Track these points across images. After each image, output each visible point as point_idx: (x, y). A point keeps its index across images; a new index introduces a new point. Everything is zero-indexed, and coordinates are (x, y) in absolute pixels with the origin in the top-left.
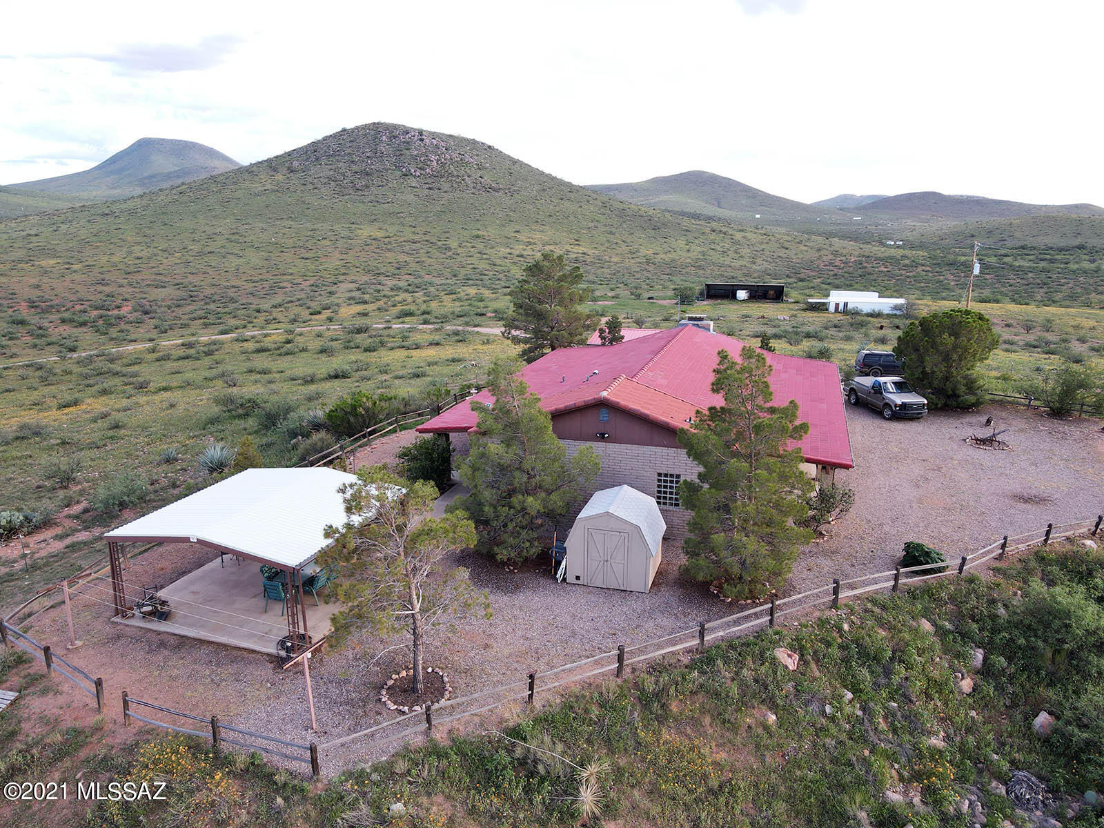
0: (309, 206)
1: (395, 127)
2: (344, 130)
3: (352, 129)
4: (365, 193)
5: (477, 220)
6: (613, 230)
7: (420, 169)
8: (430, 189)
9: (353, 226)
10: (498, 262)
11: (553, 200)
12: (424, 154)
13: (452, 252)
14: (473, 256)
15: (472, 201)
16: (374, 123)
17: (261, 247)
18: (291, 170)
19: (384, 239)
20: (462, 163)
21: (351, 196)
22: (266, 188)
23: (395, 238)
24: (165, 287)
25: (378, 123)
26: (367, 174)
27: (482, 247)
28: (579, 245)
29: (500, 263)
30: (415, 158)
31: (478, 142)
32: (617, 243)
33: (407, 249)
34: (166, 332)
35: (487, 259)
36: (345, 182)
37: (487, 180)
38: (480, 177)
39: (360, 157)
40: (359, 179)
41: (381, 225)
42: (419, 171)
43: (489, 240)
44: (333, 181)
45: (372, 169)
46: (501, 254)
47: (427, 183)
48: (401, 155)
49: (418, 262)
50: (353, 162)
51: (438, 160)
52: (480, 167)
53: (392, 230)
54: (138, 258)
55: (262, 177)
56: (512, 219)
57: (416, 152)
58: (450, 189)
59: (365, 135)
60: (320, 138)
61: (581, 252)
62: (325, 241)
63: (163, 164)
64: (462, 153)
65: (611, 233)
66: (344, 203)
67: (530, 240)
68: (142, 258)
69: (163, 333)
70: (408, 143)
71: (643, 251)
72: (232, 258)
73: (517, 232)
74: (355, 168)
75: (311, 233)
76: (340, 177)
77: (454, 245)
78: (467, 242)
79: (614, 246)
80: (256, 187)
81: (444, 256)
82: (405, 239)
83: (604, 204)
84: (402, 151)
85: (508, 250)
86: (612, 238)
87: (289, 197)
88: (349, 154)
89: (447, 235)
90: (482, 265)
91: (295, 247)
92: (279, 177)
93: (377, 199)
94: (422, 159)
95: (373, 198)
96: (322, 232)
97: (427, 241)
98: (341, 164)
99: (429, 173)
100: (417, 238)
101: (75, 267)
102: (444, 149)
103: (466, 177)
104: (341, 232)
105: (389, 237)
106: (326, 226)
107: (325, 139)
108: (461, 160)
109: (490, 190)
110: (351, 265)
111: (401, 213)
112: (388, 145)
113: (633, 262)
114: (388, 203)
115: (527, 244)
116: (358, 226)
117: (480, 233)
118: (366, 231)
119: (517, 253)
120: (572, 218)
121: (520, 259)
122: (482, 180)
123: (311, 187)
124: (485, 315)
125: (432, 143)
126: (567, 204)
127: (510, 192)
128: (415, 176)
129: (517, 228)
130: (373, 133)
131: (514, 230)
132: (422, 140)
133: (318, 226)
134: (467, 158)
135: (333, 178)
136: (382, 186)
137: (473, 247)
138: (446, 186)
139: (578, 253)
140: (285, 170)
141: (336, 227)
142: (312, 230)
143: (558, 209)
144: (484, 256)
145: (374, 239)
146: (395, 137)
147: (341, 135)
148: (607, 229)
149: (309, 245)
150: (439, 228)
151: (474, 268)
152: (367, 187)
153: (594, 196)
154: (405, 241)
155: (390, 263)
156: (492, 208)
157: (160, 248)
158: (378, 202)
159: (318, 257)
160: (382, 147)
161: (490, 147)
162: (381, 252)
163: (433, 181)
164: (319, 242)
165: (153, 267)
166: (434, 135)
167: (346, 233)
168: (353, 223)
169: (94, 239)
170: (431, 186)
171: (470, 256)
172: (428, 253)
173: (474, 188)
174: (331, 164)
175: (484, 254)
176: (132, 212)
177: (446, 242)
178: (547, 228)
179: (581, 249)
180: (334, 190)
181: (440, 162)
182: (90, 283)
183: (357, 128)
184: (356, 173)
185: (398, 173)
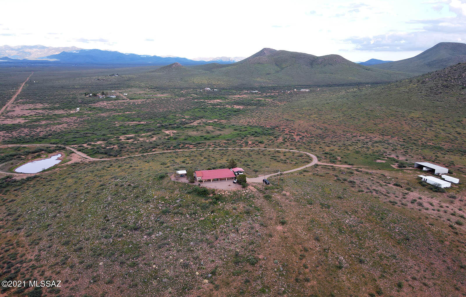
26: (447, 87)
41: (425, 111)
74: (444, 83)
98: (441, 81)
141: (406, 111)
167: (406, 114)
184: (443, 86)
185: (461, 87)
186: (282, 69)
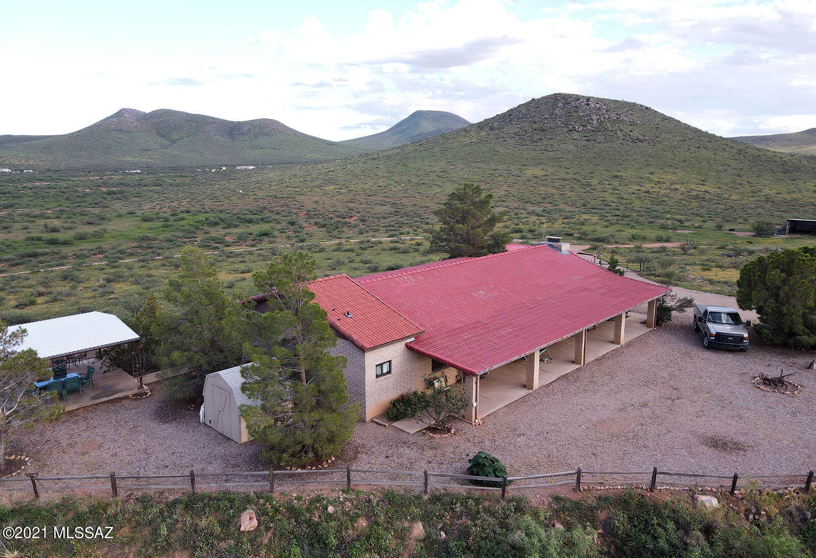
0: (497, 153)
1: (570, 96)
2: (533, 100)
3: (539, 99)
4: (538, 144)
5: (620, 164)
6: (741, 173)
7: (583, 126)
8: (587, 140)
9: (524, 167)
10: (626, 196)
11: (690, 148)
12: (587, 115)
13: (591, 187)
14: (606, 191)
15: (619, 150)
16: (555, 94)
17: (456, 181)
18: (492, 129)
19: (542, 177)
20: (618, 121)
21: (528, 146)
22: (472, 141)
23: (551, 176)
24: (385, 205)
25: (558, 94)
26: (543, 131)
27: (617, 184)
28: (704, 184)
29: (627, 197)
30: (580, 118)
31: (637, 105)
32: (742, 184)
33: (557, 185)
34: (362, 234)
35: (618, 194)
36: (526, 136)
37: (636, 133)
38: (631, 131)
39: (540, 118)
40: (536, 134)
41: (543, 166)
43: (626, 179)
44: (518, 136)
45: (547, 127)
46: (630, 190)
47: (586, 137)
48: (570, 116)
49: (561, 194)
51: (598, 119)
52: (632, 124)
53: (551, 170)
54: (379, 187)
55: (472, 134)
56: (650, 164)
57: (582, 114)
58: (604, 141)
59: (547, 103)
60: (516, 106)
61: (703, 190)
62: (500, 178)
63: (427, 127)
64: (619, 113)
65: (739, 175)
66: (521, 151)
67: (660, 180)
68: (381, 186)
69: (360, 234)
70: (577, 107)
71: (766, 191)
72: (435, 188)
73: (651, 173)
74: (535, 126)
75: (493, 172)
76: (523, 133)
77: (594, 182)
78: (607, 180)
79: (738, 186)
80: (466, 141)
81: (584, 190)
82: (558, 177)
83: (739, 152)
84: (571, 113)
85: (638, 187)
86: (738, 180)
87: (486, 147)
88: (533, 116)
89: (592, 175)
90: (610, 198)
91: (478, 181)
92: (483, 133)
93: (546, 149)
94: (586, 118)
95: (543, 147)
96: (500, 172)
97: (575, 179)
98: (525, 123)
99: (589, 129)
100: (567, 177)
101: (342, 191)
102: (605, 111)
103: (618, 132)
104: (513, 171)
105: (547, 176)
106: (505, 167)
107: (519, 106)
108: (617, 118)
109: (637, 141)
110: (511, 194)
111: (562, 158)
112: (562, 109)
113: (752, 200)
114: (553, 151)
115: (657, 183)
116: (526, 167)
117: (619, 174)
118: (531, 172)
119: (646, 189)
120: (704, 163)
121: (647, 195)
122: (632, 133)
123: (501, 140)
124: (573, 235)
125: (596, 107)
126: (703, 151)
127: (653, 143)
128: (577, 132)
129: (652, 170)
130: (553, 101)
131: (649, 172)
132: (588, 105)
133: (499, 167)
134: (623, 117)
135: (518, 134)
136: (552, 139)
137: (610, 184)
138: (601, 138)
139: (700, 191)
140: (487, 129)
141: (511, 168)
142: (494, 170)
143: (693, 155)
144: (616, 192)
145: (535, 177)
146: (568, 104)
147: (530, 104)
148: (736, 172)
149: (488, 180)
150: (587, 170)
151: (603, 201)
152: (541, 139)
153: (732, 145)
154: (557, 179)
155: (540, 194)
156: (635, 155)
157: (394, 180)
158: (546, 150)
159: (491, 189)
160: (558, 111)
161: (647, 108)
162: (537, 186)
163: (591, 134)
164: (496, 179)
165: (385, 192)
166: (598, 100)
167: (517, 172)
168: (524, 165)
169: (362, 174)
170: (588, 138)
171: (604, 191)
172: (572, 188)
173: (623, 139)
174: (519, 124)
175: (617, 190)
176: (389, 158)
177: (589, 181)
178: (679, 170)
179: (703, 188)
180: (517, 142)
181: (599, 121)
182: (345, 201)
183: (543, 98)
184: (535, 130)
185: (565, 129)
186: (174, 142)
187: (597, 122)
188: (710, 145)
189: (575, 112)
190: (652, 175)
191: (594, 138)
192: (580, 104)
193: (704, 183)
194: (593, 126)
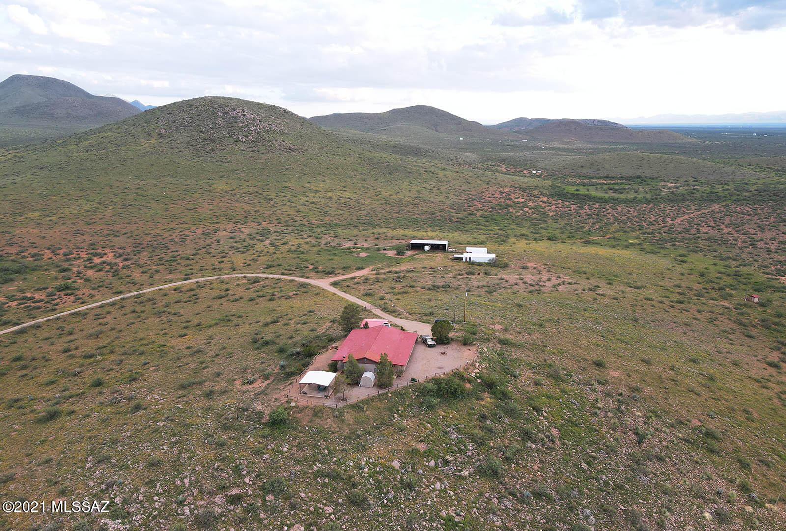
0: (179, 165)
4: (212, 155)
5: (284, 174)
6: (366, 177)
7: (245, 136)
8: (252, 151)
9: (210, 181)
10: (301, 208)
12: (246, 126)
14: (286, 205)
15: (280, 160)
18: (161, 136)
19: (231, 192)
20: (270, 131)
21: (204, 157)
22: (147, 150)
23: (238, 190)
26: (212, 141)
27: (290, 196)
29: (303, 209)
30: (241, 128)
32: (368, 188)
33: (246, 199)
35: (294, 206)
36: (198, 146)
37: (287, 143)
38: (283, 141)
39: (206, 128)
40: (207, 144)
41: (226, 180)
42: (244, 138)
43: (293, 190)
44: (191, 145)
45: (214, 137)
46: (301, 201)
47: (250, 147)
48: (232, 126)
50: (201, 131)
51: (255, 130)
52: (282, 134)
53: (234, 183)
55: (142, 140)
56: (305, 173)
57: (241, 124)
58: (266, 151)
59: (206, 110)
61: (347, 197)
62: (196, 194)
64: (270, 123)
65: (364, 180)
66: (200, 163)
67: (317, 189)
70: (235, 118)
71: (383, 194)
73: (309, 182)
74: (203, 136)
76: (194, 143)
77: (273, 195)
78: (281, 192)
79: (366, 190)
81: (270, 205)
82: (244, 191)
84: (232, 123)
85: (305, 198)
86: (365, 184)
87: (164, 158)
88: (198, 125)
89: (267, 187)
91: (180, 200)
92: (153, 141)
93: (221, 160)
94: (246, 129)
95: (218, 159)
97: (257, 192)
98: (194, 132)
99: (251, 140)
100: (250, 190)
102: (258, 121)
103: (274, 142)
104: (204, 186)
105: (235, 190)
106: (194, 182)
108: (270, 128)
109: (290, 150)
111: (238, 170)
112: (223, 119)
114: (228, 162)
115: (316, 192)
116: (213, 181)
117: (287, 184)
118: (219, 186)
120: (340, 169)
121: (314, 205)
122: (284, 143)
123: (177, 150)
125: (251, 118)
127: (302, 151)
128: (242, 142)
129: (308, 178)
130: (211, 109)
131: (307, 181)
132: (244, 115)
133: (189, 182)
134: (273, 127)
136: (223, 150)
137: (285, 196)
138: (262, 149)
140: (156, 136)
141: (200, 182)
142: (186, 186)
144: (293, 204)
145: (225, 192)
146: (227, 113)
148: (362, 176)
149: (188, 198)
150: (262, 181)
152: (213, 150)
154: (244, 193)
156: (292, 165)
158: (222, 162)
160: (219, 121)
161: (285, 111)
162: (232, 202)
163: (254, 145)
167: (207, 187)
168: (210, 179)
170: (253, 149)
172: (259, 202)
173: (280, 149)
175: (292, 202)
178: (326, 178)
179: (347, 195)
180: (192, 153)
181: (257, 131)
184: (205, 139)
185: (231, 140)
187: (255, 132)
188: (339, 150)
189: (235, 122)
190: (310, 184)
191: (257, 149)
192: (236, 114)
193: (346, 189)
194: (254, 137)
